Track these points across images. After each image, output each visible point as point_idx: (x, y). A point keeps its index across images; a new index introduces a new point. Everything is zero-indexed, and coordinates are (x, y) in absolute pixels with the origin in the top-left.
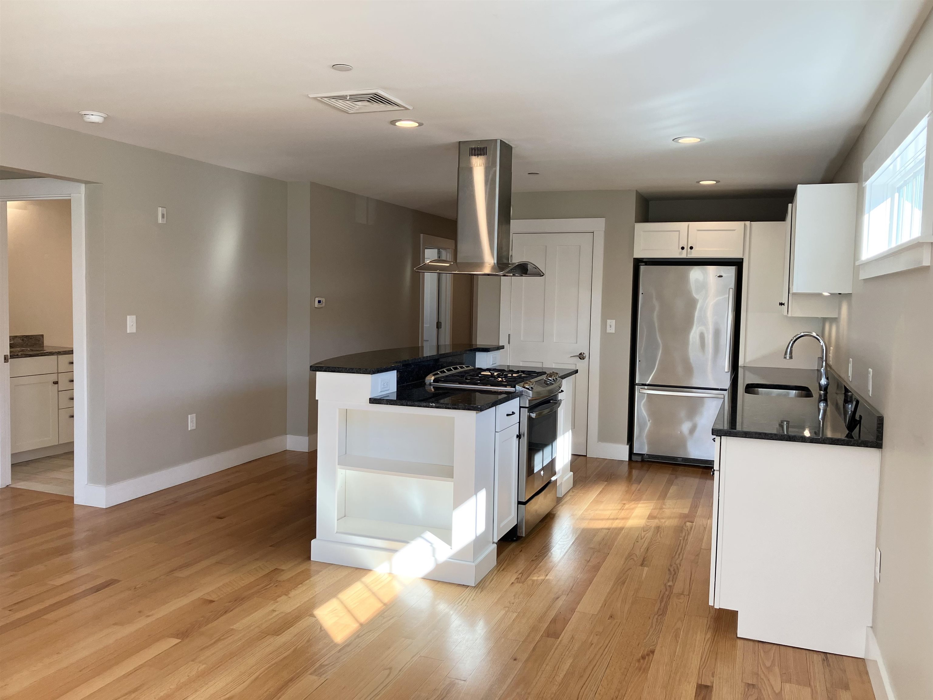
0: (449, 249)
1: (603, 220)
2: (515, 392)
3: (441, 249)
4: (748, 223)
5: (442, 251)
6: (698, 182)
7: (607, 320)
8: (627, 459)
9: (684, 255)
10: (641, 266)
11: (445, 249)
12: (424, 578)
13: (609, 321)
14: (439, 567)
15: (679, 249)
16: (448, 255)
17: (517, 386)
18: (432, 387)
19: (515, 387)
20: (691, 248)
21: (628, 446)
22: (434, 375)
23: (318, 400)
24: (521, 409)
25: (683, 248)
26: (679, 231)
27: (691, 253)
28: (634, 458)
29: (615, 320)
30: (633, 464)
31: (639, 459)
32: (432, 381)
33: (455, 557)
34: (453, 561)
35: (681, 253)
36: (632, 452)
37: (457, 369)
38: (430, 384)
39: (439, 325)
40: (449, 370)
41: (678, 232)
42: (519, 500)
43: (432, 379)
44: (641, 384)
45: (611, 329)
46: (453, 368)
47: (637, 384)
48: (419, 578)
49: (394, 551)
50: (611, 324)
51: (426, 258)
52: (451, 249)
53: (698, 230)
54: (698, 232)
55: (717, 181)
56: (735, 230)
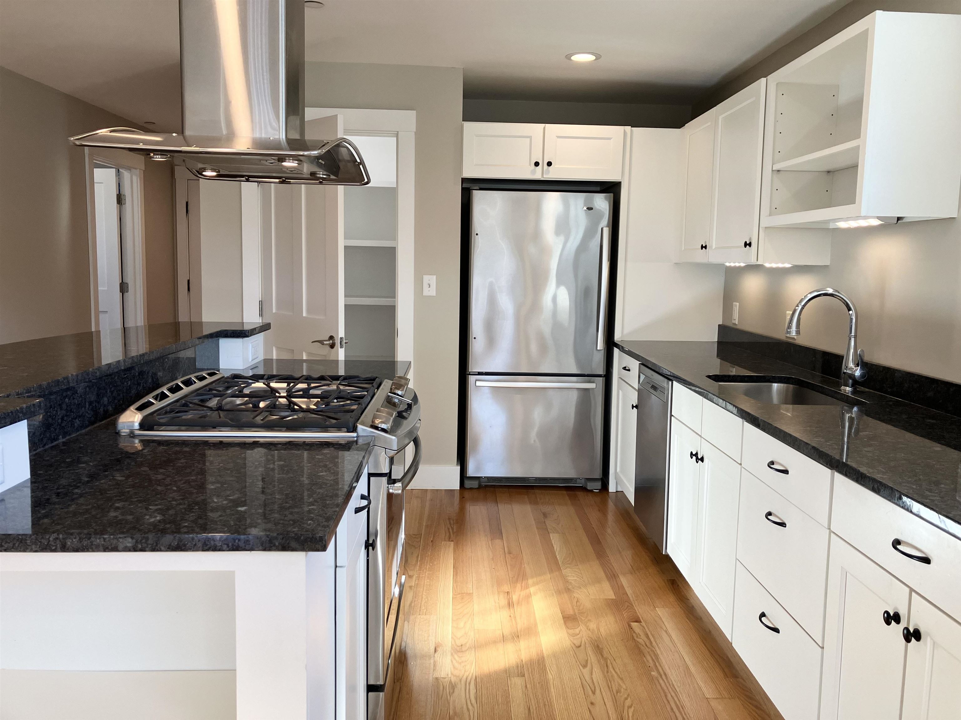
0: (136, 169)
1: (414, 112)
2: (356, 442)
3: (123, 168)
4: (629, 128)
5: (123, 173)
6: (568, 57)
7: (424, 276)
8: (457, 486)
9: (538, 174)
10: (474, 191)
11: (129, 169)
13: (426, 278)
15: (530, 165)
16: (135, 178)
17: (360, 427)
18: (137, 441)
19: (354, 430)
20: (549, 164)
21: (459, 467)
22: (140, 409)
24: (371, 478)
25: (537, 164)
26: (530, 137)
27: (548, 172)
28: (468, 484)
29: (435, 276)
30: (467, 494)
31: (475, 484)
32: (137, 426)
35: (534, 172)
36: (465, 475)
37: (192, 384)
38: (132, 435)
39: (123, 288)
40: (175, 389)
41: (529, 139)
42: (369, 683)
43: (136, 420)
44: (477, 373)
45: (430, 291)
46: (182, 382)
47: (471, 373)
50: (430, 280)
51: (96, 183)
52: (138, 170)
53: (558, 137)
54: (558, 139)
55: (598, 57)
56: (612, 138)
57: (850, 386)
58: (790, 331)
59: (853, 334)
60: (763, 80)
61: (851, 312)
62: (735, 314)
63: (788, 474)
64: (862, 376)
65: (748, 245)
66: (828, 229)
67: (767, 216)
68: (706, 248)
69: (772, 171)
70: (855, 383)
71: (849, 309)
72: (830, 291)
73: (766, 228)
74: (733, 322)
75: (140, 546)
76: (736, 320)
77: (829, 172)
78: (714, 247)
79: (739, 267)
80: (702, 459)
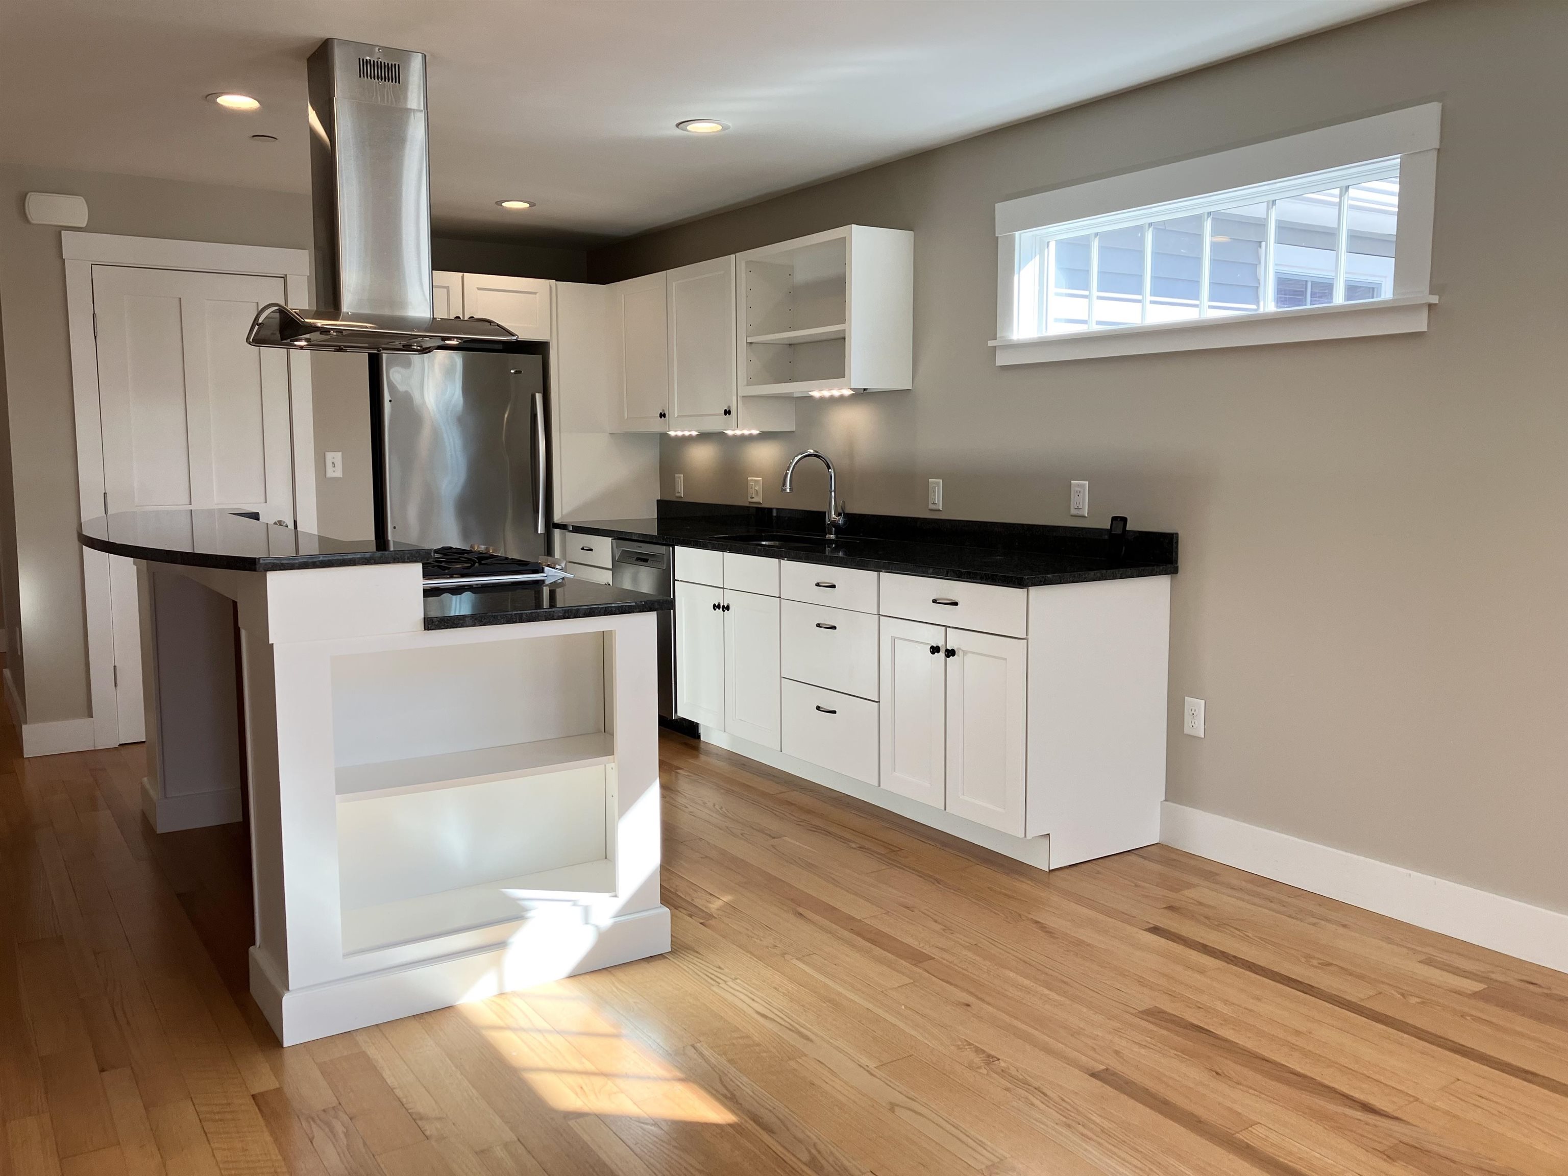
1: (306, 252)
4: (554, 282)
6: (499, 203)
7: (327, 453)
10: (381, 353)
12: (572, 976)
13: (330, 456)
14: (605, 938)
23: (273, 644)
26: (448, 288)
29: (340, 453)
33: (624, 911)
34: (624, 920)
41: (446, 289)
45: (335, 471)
48: (561, 979)
49: (501, 945)
50: (335, 458)
53: (479, 289)
54: (479, 291)
55: (532, 205)
56: (537, 293)
57: (834, 534)
58: (785, 489)
59: (833, 489)
60: (733, 256)
61: (830, 470)
62: (678, 486)
63: (835, 587)
64: (845, 523)
65: (727, 412)
66: (793, 397)
67: (745, 386)
68: (665, 417)
69: (747, 343)
70: (839, 529)
71: (829, 468)
72: (811, 451)
73: (743, 396)
74: (677, 495)
75: (567, 615)
76: (681, 492)
77: (790, 345)
78: (676, 416)
79: (690, 437)
80: (728, 608)
